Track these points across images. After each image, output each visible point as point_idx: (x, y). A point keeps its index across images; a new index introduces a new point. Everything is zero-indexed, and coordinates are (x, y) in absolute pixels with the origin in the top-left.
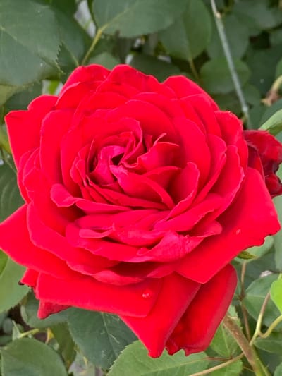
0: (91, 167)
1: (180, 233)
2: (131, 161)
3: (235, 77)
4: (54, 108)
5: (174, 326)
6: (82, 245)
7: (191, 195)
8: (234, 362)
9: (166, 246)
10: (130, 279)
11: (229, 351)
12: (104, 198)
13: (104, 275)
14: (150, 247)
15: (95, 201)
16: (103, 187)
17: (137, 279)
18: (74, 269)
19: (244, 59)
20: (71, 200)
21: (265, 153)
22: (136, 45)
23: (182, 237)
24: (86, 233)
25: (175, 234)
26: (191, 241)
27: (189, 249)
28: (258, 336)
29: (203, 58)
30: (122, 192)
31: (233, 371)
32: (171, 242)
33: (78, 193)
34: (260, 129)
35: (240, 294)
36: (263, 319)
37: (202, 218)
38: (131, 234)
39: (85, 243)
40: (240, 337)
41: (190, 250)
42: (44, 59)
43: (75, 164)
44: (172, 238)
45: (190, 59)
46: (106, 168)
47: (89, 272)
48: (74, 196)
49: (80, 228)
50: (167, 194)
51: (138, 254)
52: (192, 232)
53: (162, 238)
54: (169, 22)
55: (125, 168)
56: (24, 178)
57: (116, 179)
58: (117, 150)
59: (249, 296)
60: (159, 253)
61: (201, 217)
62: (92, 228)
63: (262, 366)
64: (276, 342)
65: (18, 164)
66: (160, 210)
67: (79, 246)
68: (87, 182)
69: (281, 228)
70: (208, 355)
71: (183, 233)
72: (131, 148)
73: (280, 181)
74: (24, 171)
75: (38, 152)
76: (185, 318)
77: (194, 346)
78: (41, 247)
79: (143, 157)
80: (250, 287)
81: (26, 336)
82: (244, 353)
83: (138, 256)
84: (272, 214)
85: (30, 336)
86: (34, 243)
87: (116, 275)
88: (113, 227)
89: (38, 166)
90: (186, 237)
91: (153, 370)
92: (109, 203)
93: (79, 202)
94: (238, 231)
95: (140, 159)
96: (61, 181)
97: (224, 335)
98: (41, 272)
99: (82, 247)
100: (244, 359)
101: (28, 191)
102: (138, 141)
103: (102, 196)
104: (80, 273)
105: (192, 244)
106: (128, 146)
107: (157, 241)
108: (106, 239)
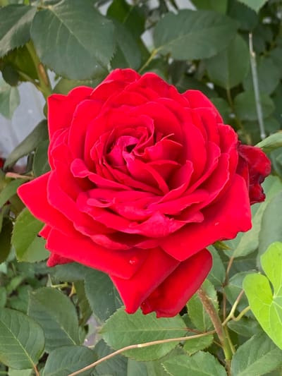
0: (108, 149)
1: (167, 215)
2: (140, 151)
3: (259, 108)
4: (89, 98)
5: (151, 291)
6: (87, 211)
7: (182, 186)
8: (206, 336)
9: (153, 223)
10: (119, 245)
11: (205, 326)
12: (113, 177)
13: (99, 238)
14: (140, 222)
15: (105, 177)
16: (114, 168)
17: (126, 247)
18: (77, 229)
19: (273, 96)
20: (86, 173)
21: (255, 166)
22: (190, 71)
23: (168, 219)
24: (92, 202)
25: (162, 215)
26: (175, 224)
27: (172, 229)
28: (231, 319)
29: (239, 89)
30: (129, 174)
31: (204, 343)
32: (158, 221)
33: (93, 169)
34: (256, 146)
35: (224, 282)
36: (238, 305)
37: (188, 207)
38: (127, 209)
39: (90, 209)
40: (214, 316)
41: (173, 231)
42: (100, 63)
43: (96, 145)
44: (159, 218)
45: (228, 88)
46: (120, 153)
47: (87, 233)
48: (90, 171)
49: (89, 197)
50: (165, 184)
51: (130, 226)
52: (177, 217)
53: (150, 217)
54: (213, 53)
55: (134, 154)
56: (54, 148)
57: (125, 163)
58: (132, 141)
59: (231, 285)
60: (147, 228)
61: (187, 205)
62: (99, 199)
63: (231, 344)
64: (246, 326)
65: (51, 137)
66: (157, 195)
67: (84, 211)
68: (102, 161)
69: (252, 228)
70: (187, 325)
71: (170, 216)
72: (144, 141)
73: (263, 191)
74: (55, 143)
75: (68, 131)
76: (162, 287)
77: (165, 311)
78: (55, 207)
79: (150, 149)
80: (233, 278)
81: (57, 288)
82: (216, 330)
83: (129, 228)
84: (247, 214)
85: (59, 289)
86: (49, 202)
87: (108, 239)
88: (114, 201)
89: (66, 142)
90: (171, 220)
91: (140, 330)
92: (116, 181)
93: (91, 176)
94: (217, 224)
95: (147, 150)
96: (82, 157)
97: (203, 313)
98: (53, 228)
99: (87, 212)
100: (215, 335)
101: (54, 160)
102: (150, 135)
103: (112, 175)
104: (81, 233)
105: (175, 226)
106: (142, 138)
107: (147, 218)
108: (107, 209)
